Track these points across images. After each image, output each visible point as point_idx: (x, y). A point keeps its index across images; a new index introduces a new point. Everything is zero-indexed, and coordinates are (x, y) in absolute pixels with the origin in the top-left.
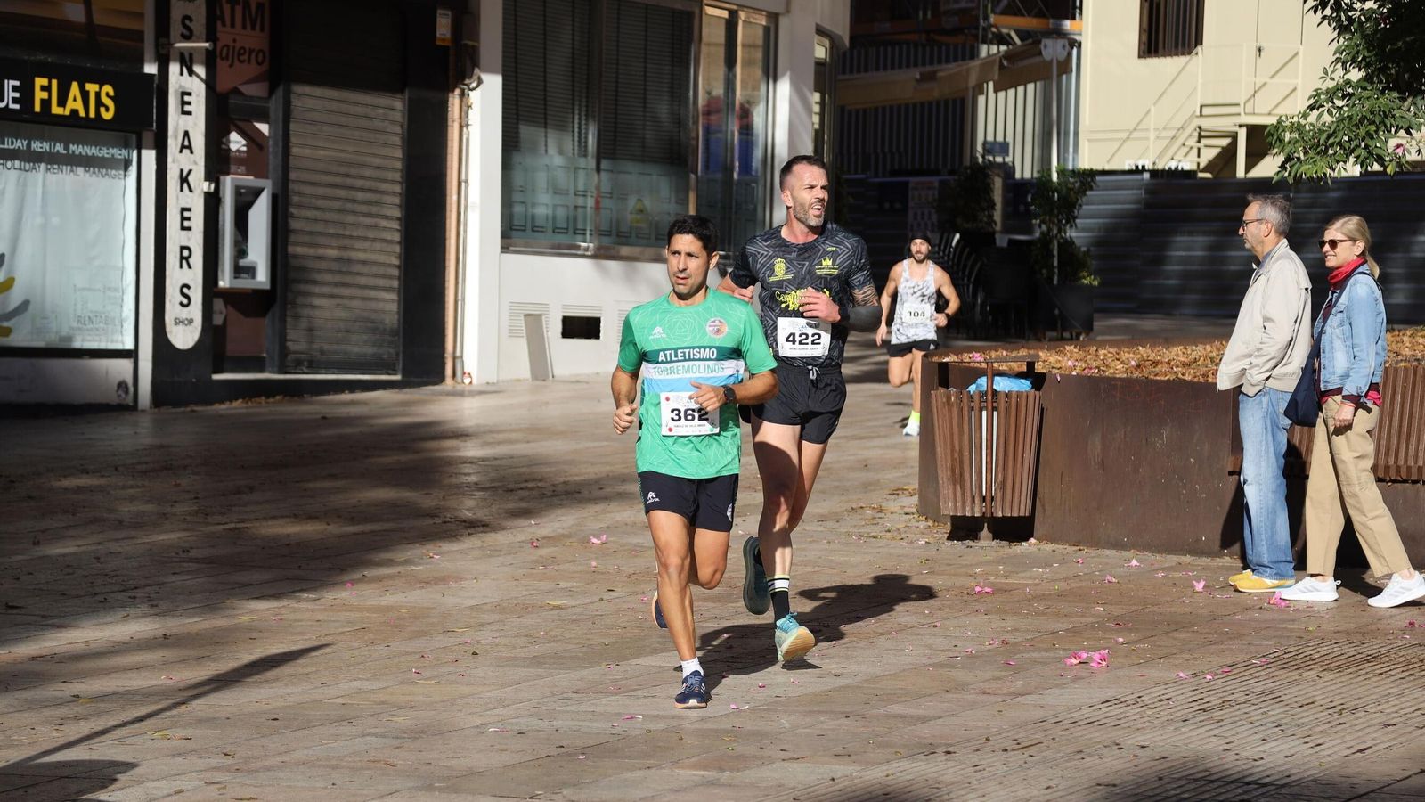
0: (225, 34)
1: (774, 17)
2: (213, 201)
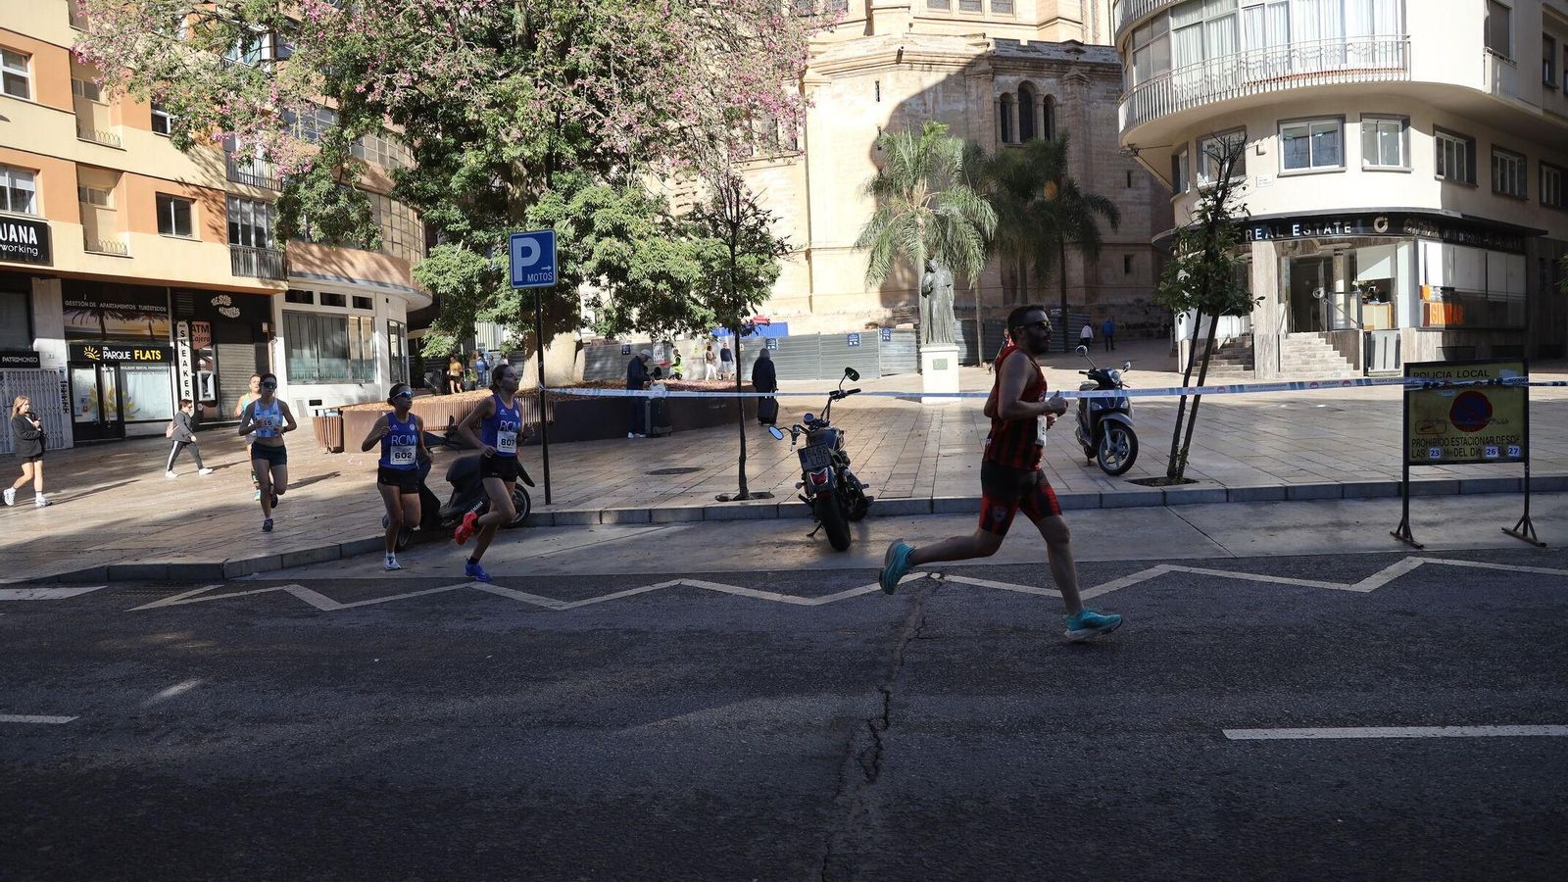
0: (196, 335)
1: (373, 318)
2: (195, 379)
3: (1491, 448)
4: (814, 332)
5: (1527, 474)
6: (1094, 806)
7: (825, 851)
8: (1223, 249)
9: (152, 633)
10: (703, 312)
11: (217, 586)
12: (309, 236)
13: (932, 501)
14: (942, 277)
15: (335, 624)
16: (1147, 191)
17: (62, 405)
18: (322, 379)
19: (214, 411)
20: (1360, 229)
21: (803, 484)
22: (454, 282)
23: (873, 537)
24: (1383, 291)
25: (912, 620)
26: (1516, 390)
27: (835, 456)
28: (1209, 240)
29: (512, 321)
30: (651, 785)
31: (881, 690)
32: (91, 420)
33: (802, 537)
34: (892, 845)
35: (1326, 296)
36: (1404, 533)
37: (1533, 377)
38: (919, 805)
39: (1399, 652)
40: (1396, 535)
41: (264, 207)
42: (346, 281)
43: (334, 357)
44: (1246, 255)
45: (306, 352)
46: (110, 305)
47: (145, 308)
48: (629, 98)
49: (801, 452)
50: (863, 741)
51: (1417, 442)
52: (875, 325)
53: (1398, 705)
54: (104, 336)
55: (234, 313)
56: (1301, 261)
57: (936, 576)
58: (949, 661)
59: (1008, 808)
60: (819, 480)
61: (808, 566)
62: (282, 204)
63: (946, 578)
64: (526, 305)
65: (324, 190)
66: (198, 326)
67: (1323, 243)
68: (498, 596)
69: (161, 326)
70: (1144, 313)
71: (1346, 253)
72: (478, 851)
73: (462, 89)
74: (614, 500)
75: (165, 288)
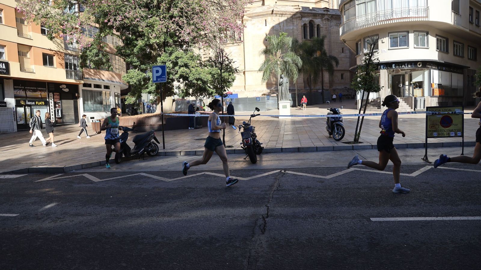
0: (55, 97)
3: (452, 133)
4: (247, 97)
5: (463, 141)
6: (331, 241)
7: (248, 254)
8: (371, 72)
9: (42, 189)
10: (211, 90)
11: (62, 174)
12: (90, 67)
13: (282, 148)
14: (285, 80)
15: (99, 186)
16: (348, 54)
17: (13, 119)
18: (95, 111)
19: (61, 120)
20: (413, 66)
21: (242, 143)
22: (135, 81)
23: (264, 159)
24: (420, 85)
25: (276, 185)
26: (460, 115)
27: (252, 135)
28: (367, 69)
29: (153, 93)
30: (195, 235)
31: (266, 206)
32: (23, 123)
33: (242, 159)
34: (269, 253)
35: (403, 86)
36: (426, 158)
37: (465, 111)
38: (278, 241)
39: (424, 194)
40: (423, 159)
41: (76, 57)
42: (102, 81)
43: (98, 104)
44: (378, 74)
45: (89, 102)
46: (28, 88)
47: (39, 89)
48: (189, 24)
49: (242, 133)
50: (261, 222)
51: (430, 131)
52: (264, 94)
53: (423, 210)
54: (27, 97)
55: (67, 90)
56: (395, 76)
57: (283, 171)
58: (287, 197)
59: (304, 242)
60: (247, 142)
61: (244, 168)
62: (82, 57)
63: (286, 172)
64: (158, 88)
65: (95, 52)
66: (56, 94)
67: (402, 70)
68: (149, 177)
69: (44, 94)
70: (347, 91)
71: (409, 73)
72: (143, 255)
73: (137, 21)
74: (185, 148)
75: (45, 83)
